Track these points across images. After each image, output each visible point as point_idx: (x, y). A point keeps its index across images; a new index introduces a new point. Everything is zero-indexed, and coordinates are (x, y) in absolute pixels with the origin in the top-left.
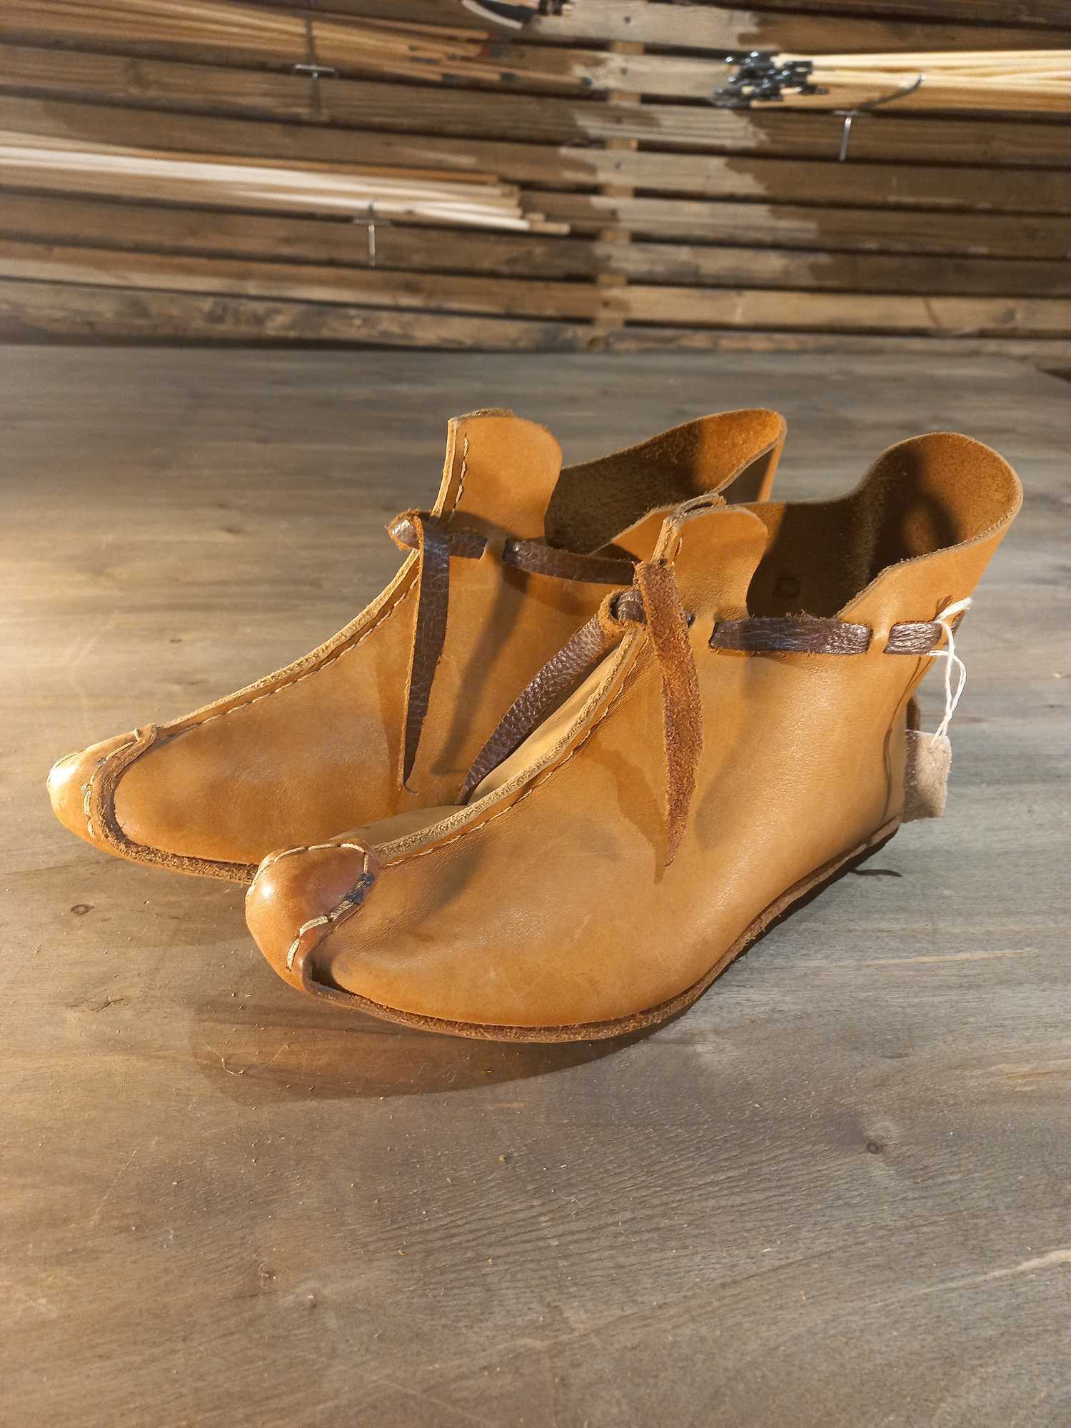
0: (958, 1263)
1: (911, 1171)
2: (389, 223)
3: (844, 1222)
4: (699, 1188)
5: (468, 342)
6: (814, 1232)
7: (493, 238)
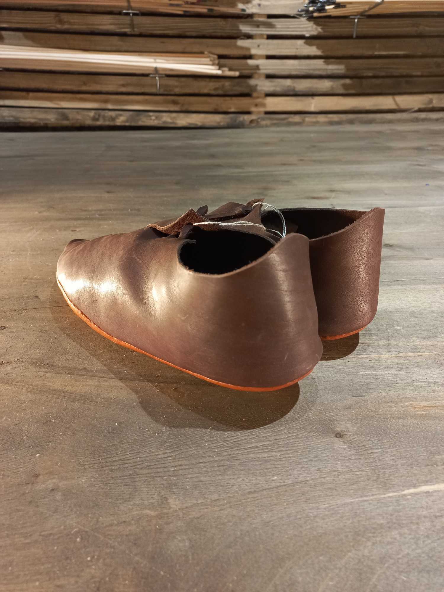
0: (372, 489)
1: (355, 447)
3: (316, 468)
4: (248, 448)
6: (300, 471)
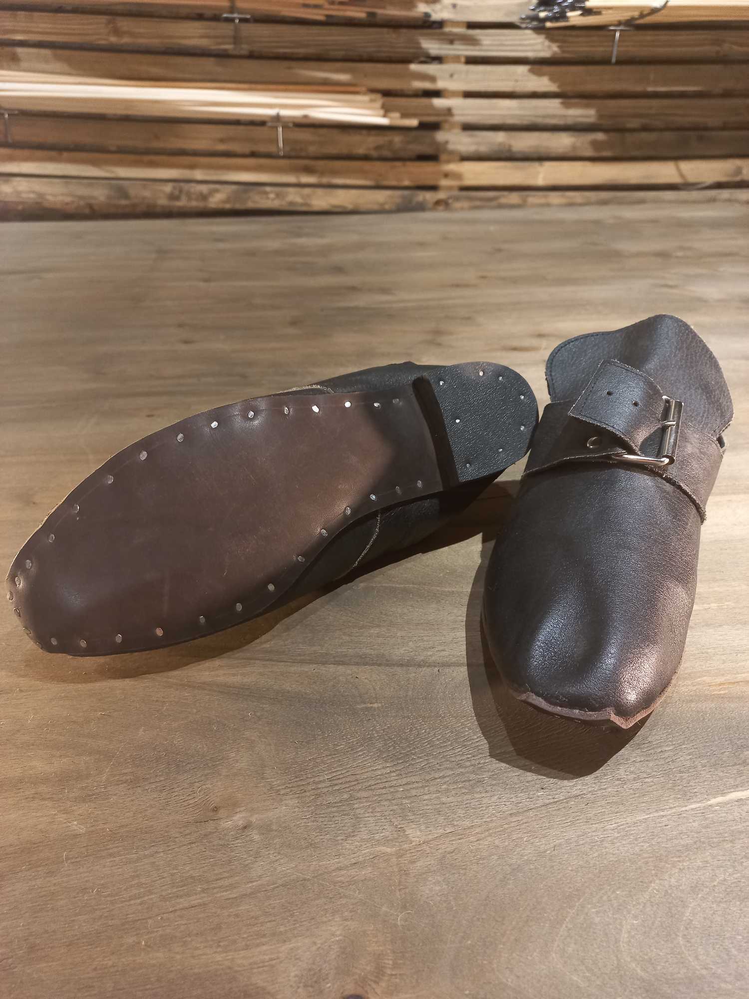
0: (668, 800)
2: (291, 125)
5: (350, 207)
7: (364, 132)
